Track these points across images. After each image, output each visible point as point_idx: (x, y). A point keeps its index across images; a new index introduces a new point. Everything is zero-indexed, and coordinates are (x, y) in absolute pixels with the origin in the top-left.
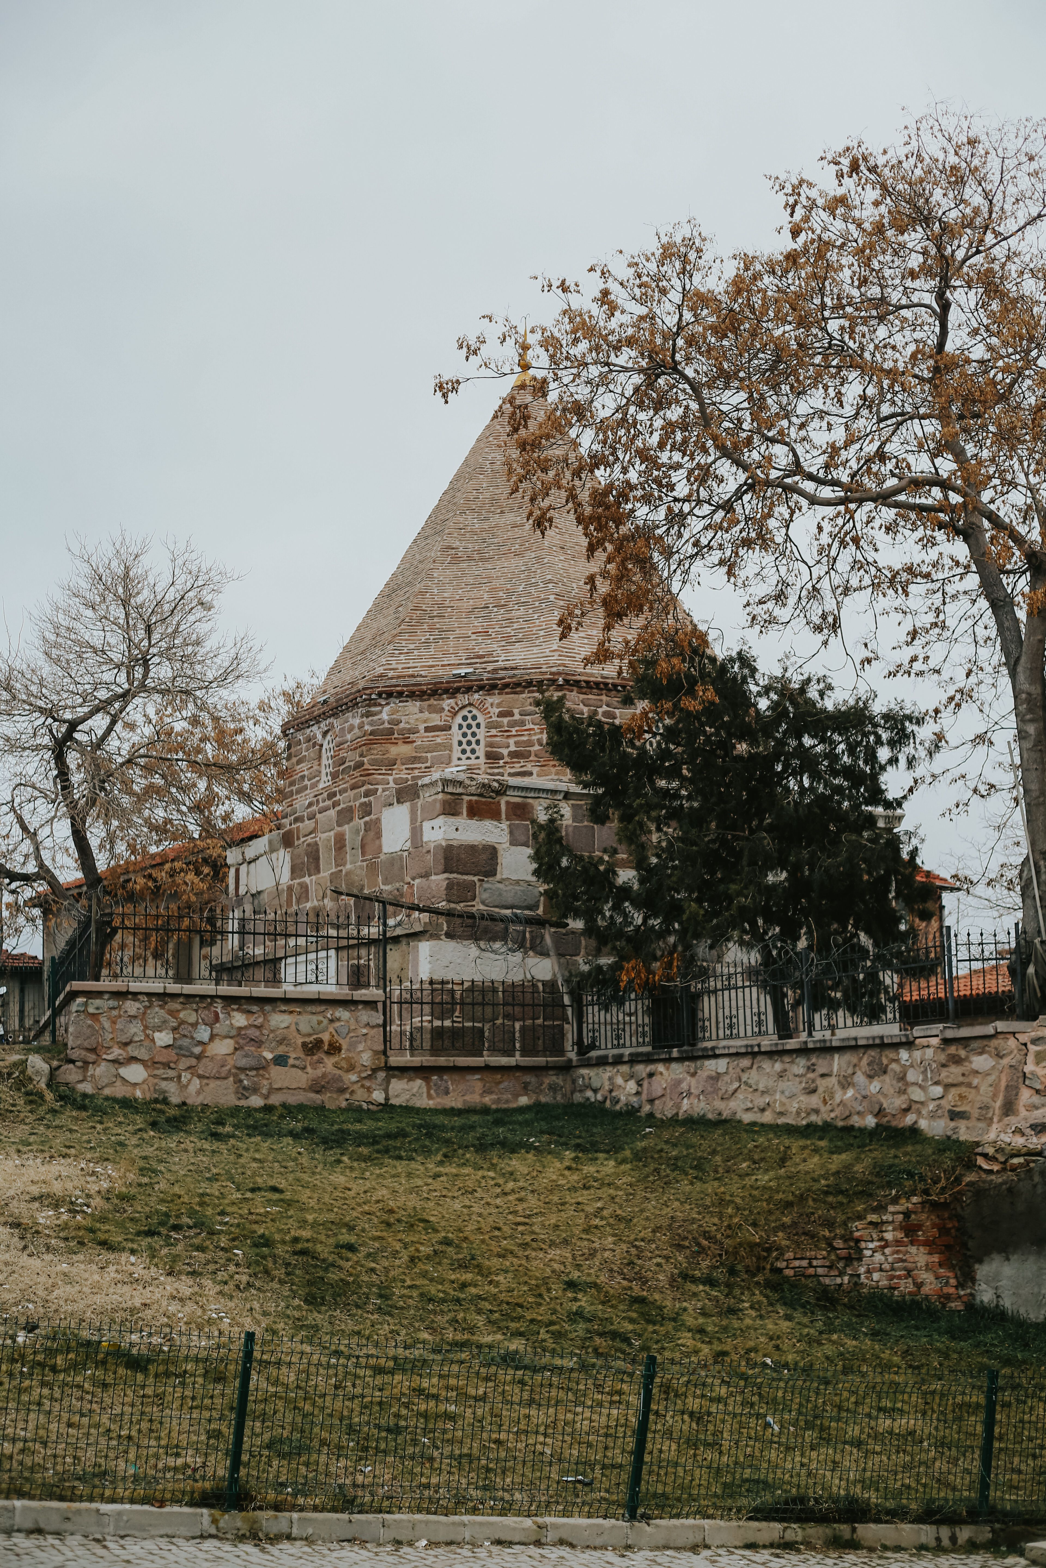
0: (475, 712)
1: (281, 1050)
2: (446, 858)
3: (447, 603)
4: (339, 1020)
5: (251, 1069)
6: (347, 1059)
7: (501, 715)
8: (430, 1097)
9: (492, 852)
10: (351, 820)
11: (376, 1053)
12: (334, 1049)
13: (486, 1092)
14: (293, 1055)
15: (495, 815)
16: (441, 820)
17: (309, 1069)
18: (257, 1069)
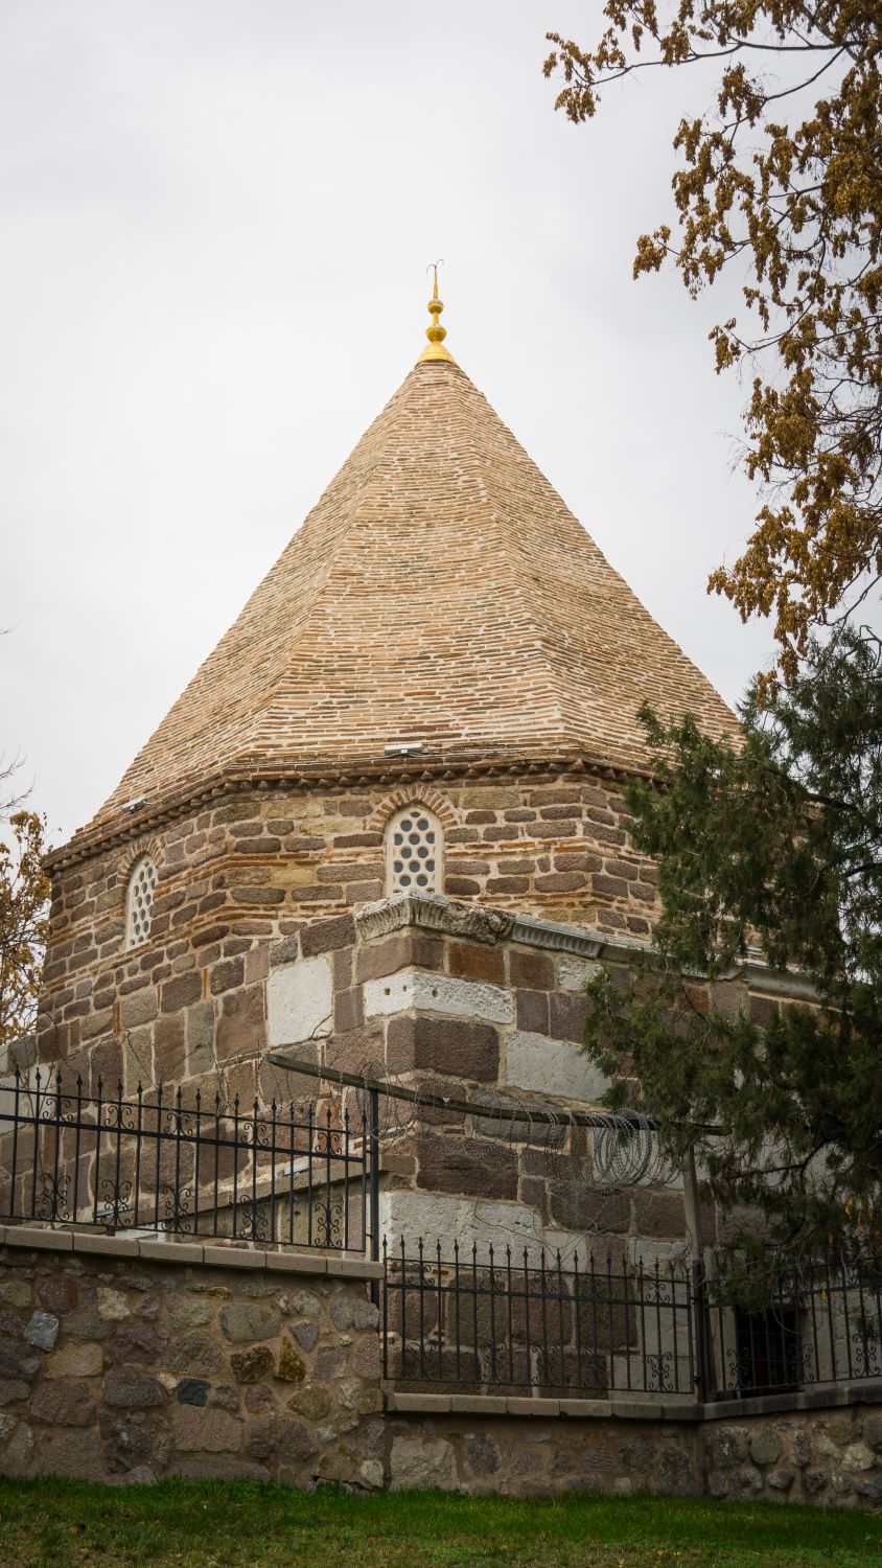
0: (424, 814)
1: (193, 1371)
2: (417, 1042)
3: (355, 651)
4: (299, 1313)
5: (135, 1409)
6: (316, 1394)
7: (471, 819)
8: (463, 1476)
9: (489, 1038)
10: (197, 996)
11: (369, 1383)
12: (292, 1373)
13: (561, 1467)
14: (215, 1382)
15: (494, 975)
16: (407, 975)
17: (244, 1413)
18: (147, 1409)
